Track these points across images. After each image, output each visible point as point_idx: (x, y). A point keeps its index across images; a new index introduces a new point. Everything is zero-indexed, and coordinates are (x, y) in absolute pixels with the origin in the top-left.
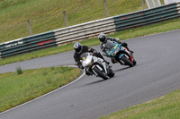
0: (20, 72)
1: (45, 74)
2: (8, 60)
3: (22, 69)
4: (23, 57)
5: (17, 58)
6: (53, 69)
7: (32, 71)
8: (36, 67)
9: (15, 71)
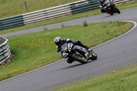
0: (86, 25)
1: (105, 27)
2: (76, 16)
3: (87, 23)
4: (88, 13)
5: (83, 14)
6: (111, 23)
7: (95, 24)
8: (98, 21)
9: (82, 24)
